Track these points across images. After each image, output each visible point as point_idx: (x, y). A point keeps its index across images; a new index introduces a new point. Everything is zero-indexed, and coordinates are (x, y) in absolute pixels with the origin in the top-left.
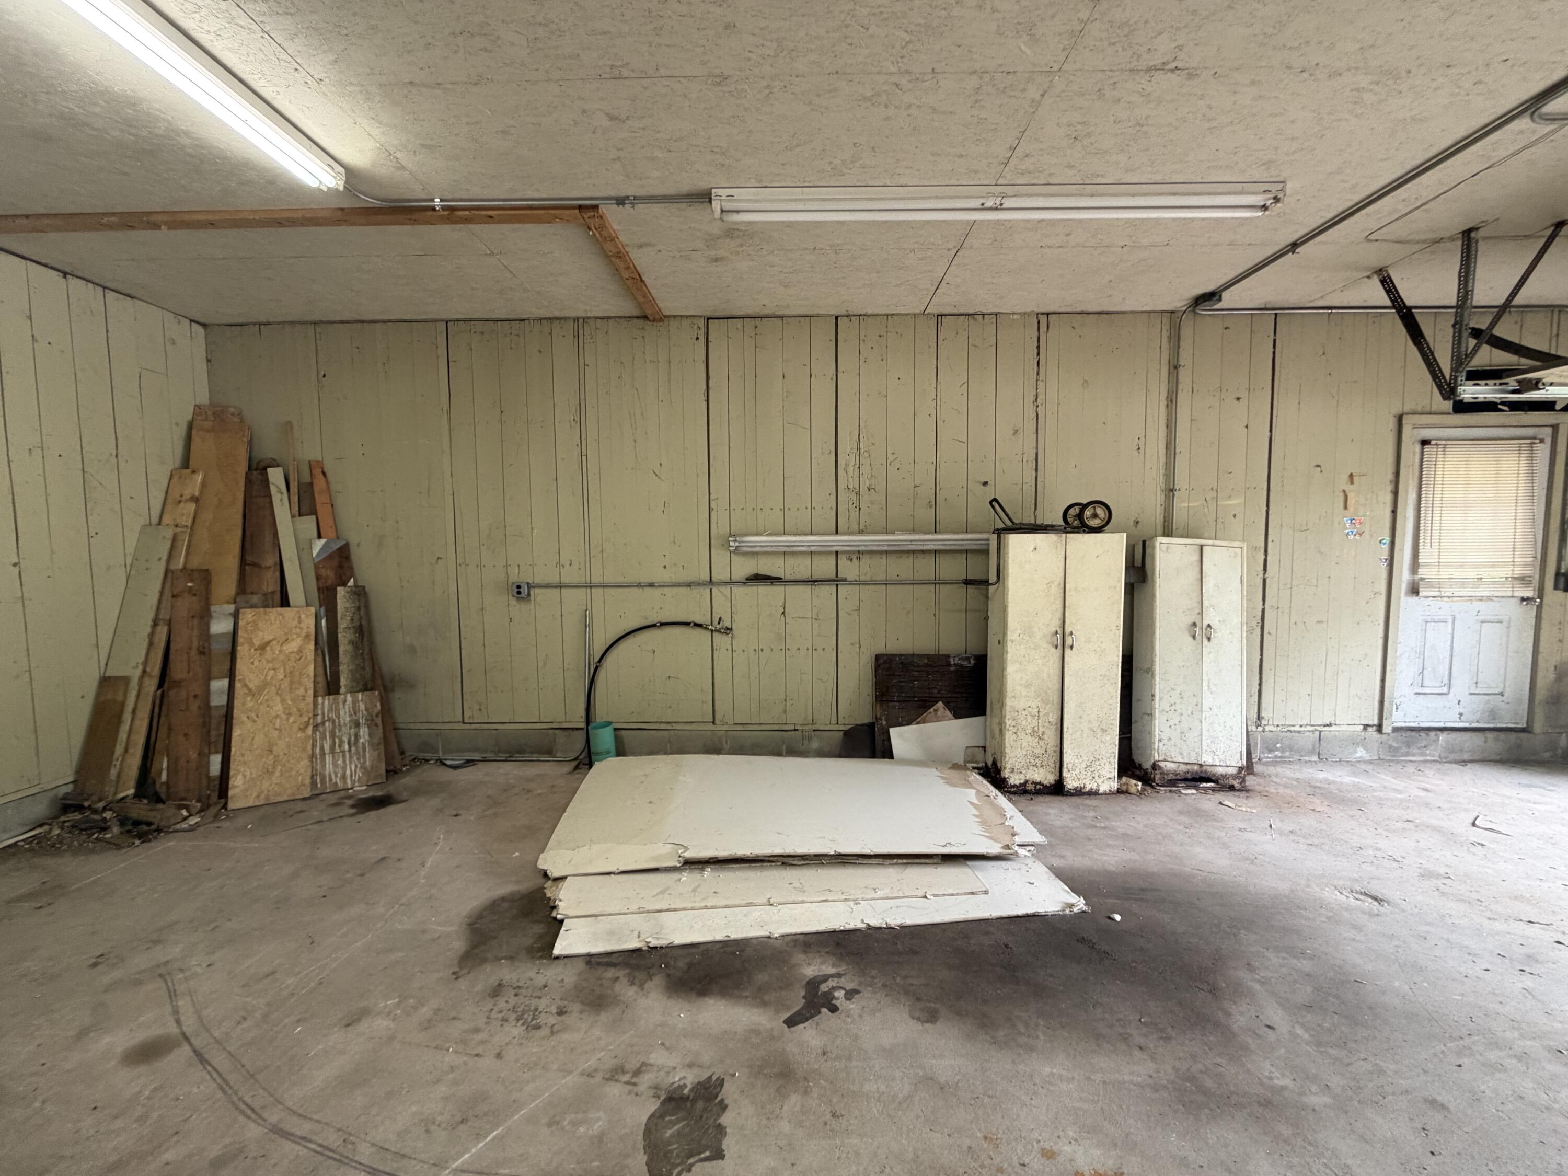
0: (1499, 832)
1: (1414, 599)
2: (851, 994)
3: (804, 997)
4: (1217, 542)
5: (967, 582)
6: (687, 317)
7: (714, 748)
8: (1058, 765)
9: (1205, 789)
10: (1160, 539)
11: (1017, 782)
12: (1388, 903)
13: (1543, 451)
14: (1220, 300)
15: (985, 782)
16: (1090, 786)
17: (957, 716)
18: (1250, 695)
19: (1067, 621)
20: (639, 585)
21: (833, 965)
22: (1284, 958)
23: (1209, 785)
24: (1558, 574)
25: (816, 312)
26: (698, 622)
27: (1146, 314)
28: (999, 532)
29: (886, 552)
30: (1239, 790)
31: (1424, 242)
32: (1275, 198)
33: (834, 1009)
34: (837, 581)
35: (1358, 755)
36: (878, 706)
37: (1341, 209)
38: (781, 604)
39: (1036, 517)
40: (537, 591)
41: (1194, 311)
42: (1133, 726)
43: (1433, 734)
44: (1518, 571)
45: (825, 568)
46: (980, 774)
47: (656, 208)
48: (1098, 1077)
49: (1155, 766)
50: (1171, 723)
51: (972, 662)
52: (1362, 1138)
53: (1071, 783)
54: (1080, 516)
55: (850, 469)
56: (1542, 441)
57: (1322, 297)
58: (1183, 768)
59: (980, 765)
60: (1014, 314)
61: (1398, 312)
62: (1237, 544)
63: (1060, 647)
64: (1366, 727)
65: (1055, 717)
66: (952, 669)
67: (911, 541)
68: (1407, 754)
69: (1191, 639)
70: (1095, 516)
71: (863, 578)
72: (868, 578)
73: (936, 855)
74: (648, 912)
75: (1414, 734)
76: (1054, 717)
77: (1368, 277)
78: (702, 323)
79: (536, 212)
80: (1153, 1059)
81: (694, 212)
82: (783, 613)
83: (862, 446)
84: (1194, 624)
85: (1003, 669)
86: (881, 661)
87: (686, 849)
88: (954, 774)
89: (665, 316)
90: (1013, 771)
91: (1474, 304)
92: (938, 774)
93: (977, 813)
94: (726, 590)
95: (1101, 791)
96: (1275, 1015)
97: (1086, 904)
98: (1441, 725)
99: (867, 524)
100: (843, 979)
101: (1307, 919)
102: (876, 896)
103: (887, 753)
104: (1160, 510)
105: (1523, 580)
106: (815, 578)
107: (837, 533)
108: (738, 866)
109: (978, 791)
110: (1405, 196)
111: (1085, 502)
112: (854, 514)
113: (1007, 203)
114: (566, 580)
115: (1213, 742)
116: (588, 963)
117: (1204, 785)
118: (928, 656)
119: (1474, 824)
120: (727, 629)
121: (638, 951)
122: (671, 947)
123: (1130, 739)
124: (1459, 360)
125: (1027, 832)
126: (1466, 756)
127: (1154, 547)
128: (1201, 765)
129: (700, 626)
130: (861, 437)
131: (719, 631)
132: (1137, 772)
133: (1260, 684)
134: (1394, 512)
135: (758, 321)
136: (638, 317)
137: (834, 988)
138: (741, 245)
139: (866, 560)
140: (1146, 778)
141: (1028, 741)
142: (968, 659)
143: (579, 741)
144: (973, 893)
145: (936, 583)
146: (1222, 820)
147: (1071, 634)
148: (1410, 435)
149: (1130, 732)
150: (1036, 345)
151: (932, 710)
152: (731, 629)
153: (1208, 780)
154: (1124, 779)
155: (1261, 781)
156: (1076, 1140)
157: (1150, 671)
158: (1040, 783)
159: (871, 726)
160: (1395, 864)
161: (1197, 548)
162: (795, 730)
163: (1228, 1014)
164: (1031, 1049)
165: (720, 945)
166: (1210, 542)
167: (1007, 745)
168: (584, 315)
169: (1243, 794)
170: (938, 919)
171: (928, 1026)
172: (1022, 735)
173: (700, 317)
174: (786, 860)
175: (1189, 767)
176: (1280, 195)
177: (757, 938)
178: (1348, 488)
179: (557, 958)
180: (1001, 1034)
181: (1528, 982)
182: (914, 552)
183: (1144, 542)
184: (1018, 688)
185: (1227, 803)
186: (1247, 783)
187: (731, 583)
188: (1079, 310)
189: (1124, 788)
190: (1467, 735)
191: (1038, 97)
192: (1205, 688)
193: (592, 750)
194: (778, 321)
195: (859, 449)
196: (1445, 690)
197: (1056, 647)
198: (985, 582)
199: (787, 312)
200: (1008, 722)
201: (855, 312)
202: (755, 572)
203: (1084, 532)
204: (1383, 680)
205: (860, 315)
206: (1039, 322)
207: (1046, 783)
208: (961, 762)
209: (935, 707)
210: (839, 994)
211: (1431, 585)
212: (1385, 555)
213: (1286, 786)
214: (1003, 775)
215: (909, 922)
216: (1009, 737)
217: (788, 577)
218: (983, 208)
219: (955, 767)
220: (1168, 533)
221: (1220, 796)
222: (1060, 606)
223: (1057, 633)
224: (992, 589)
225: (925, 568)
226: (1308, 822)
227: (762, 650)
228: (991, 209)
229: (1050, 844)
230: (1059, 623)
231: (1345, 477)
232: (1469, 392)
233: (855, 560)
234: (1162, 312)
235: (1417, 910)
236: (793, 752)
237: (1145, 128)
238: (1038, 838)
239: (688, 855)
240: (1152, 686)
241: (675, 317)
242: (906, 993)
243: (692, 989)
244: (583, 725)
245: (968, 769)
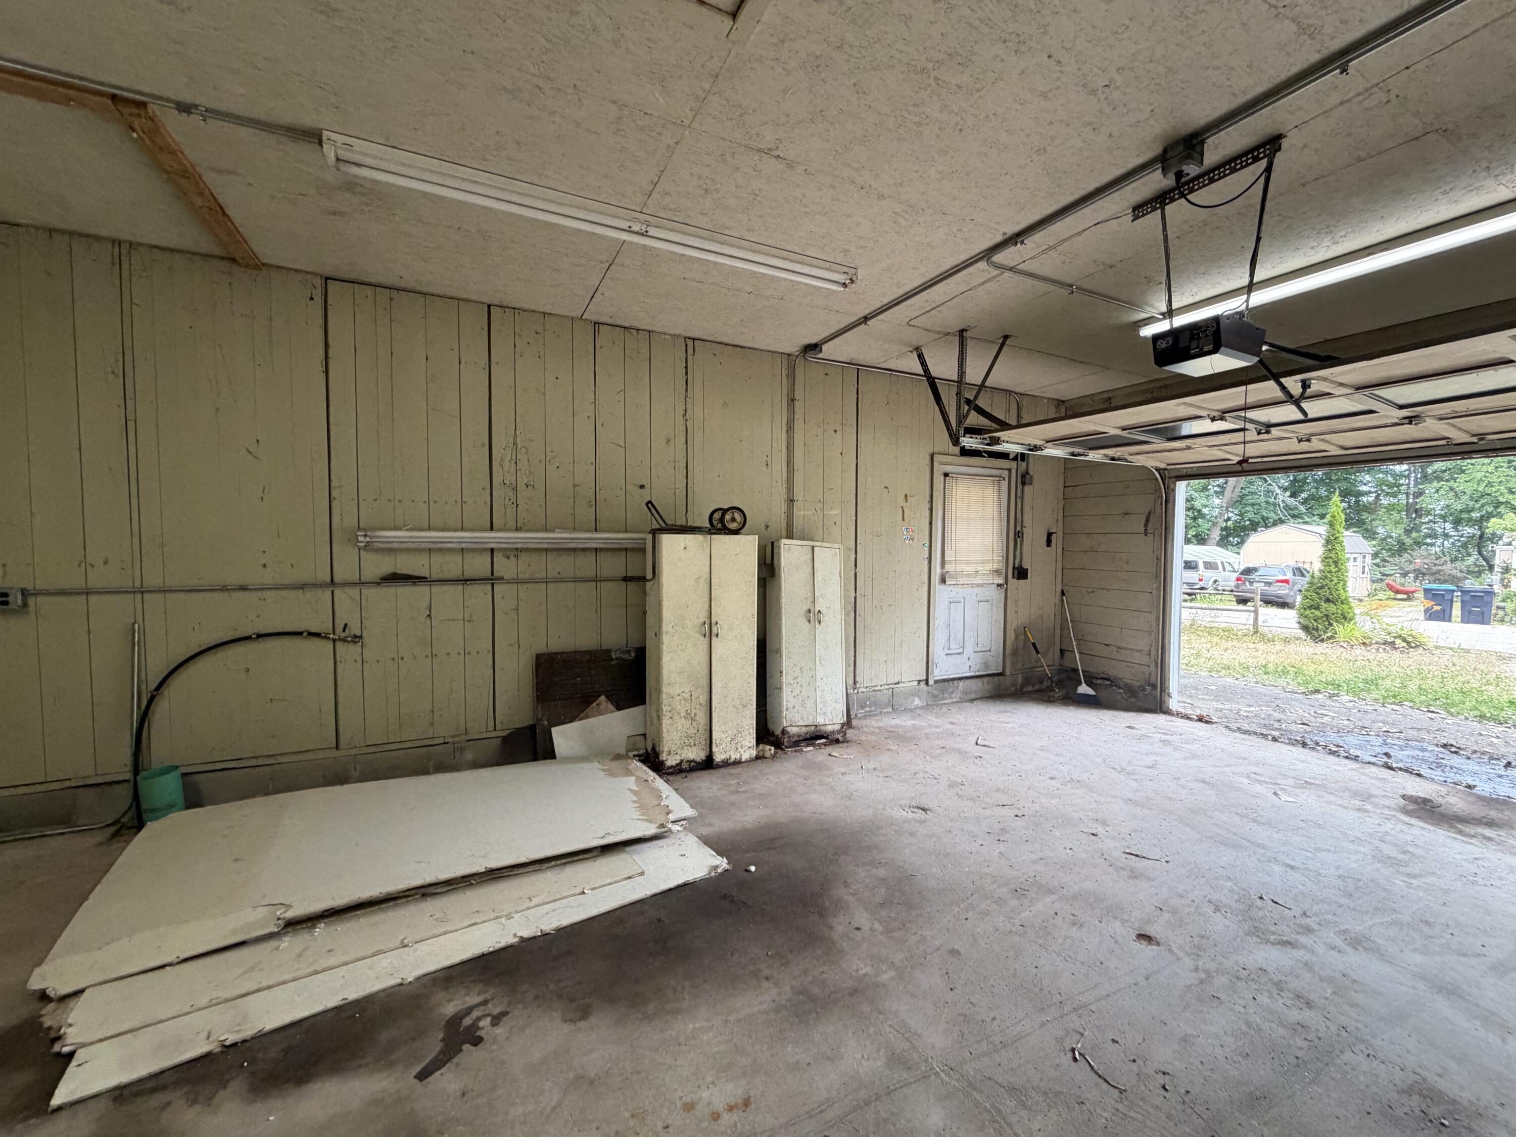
0: (989, 747)
1: (943, 587)
2: (496, 1020)
3: (442, 1040)
4: (824, 544)
5: (626, 579)
6: (297, 271)
7: (338, 778)
8: (708, 742)
9: (819, 745)
10: (784, 541)
11: (674, 763)
12: (930, 810)
13: (1004, 484)
14: (821, 351)
15: (645, 768)
16: (734, 756)
17: (619, 708)
18: (847, 665)
19: (713, 611)
20: (224, 589)
21: (479, 994)
22: (868, 870)
23: (823, 741)
24: (1014, 568)
25: (464, 296)
26: (313, 630)
27: (770, 354)
28: (655, 532)
29: (546, 550)
30: (843, 742)
31: (939, 333)
32: (851, 279)
33: (477, 1041)
34: (492, 579)
35: (915, 703)
36: (540, 706)
37: (892, 298)
38: (427, 604)
39: (687, 519)
40: (40, 599)
41: (804, 356)
42: (768, 699)
43: (956, 682)
44: (995, 566)
45: (479, 565)
46: (640, 761)
47: (244, 132)
48: (732, 1018)
49: (784, 732)
50: (795, 693)
51: (633, 654)
52: (913, 995)
53: (718, 757)
54: (722, 520)
55: (506, 463)
56: (1004, 479)
57: (885, 361)
58: (804, 730)
59: (641, 752)
60: (665, 334)
61: (928, 380)
62: (836, 546)
63: (708, 635)
64: (919, 681)
65: (705, 699)
66: (614, 663)
67: (571, 539)
68: (943, 699)
69: (807, 623)
70: (733, 520)
71: (521, 576)
72: (527, 576)
73: (595, 848)
74: (226, 1001)
75: (946, 684)
76: (703, 699)
77: (911, 352)
78: (318, 282)
79: (34, 83)
80: (776, 984)
81: (301, 151)
82: (429, 616)
83: (518, 440)
84: (809, 611)
85: (659, 658)
86: (543, 660)
87: (288, 907)
88: (616, 764)
89: (264, 265)
90: (669, 753)
91: (967, 381)
92: (600, 766)
93: (635, 799)
94: (354, 592)
95: (743, 760)
96: (862, 918)
97: (729, 863)
98: (960, 675)
99: (526, 521)
100: (490, 1005)
101: (884, 835)
102: (532, 904)
103: (549, 754)
104: (783, 516)
105: (997, 572)
106: (467, 576)
107: (492, 529)
108: (363, 911)
109: (638, 778)
110: (927, 298)
111: (726, 507)
112: (511, 511)
113: (652, 232)
114: (94, 582)
115: (824, 706)
116: (115, 1099)
117: (819, 741)
118: (589, 652)
119: (977, 744)
120: (356, 636)
121: (208, 1055)
122: (262, 1037)
123: (765, 710)
124: (961, 419)
125: (680, 807)
126: (973, 696)
127: (779, 547)
128: (816, 726)
129: (317, 635)
130: (518, 432)
131: (344, 640)
132: (772, 739)
133: (855, 656)
134: (931, 523)
135: (394, 294)
136: (223, 258)
137: (479, 1019)
138: (367, 204)
139: (524, 557)
140: (778, 744)
141: (682, 724)
142: (629, 652)
143: (122, 799)
144: (630, 878)
145: (596, 580)
146: (828, 769)
147: (717, 623)
148: (939, 469)
149: (765, 705)
150: (684, 365)
151: (594, 704)
152: (361, 637)
153: (821, 737)
154: (761, 746)
155: (856, 732)
156: (713, 1083)
157: (778, 651)
158: (693, 761)
159: (532, 728)
160: (935, 781)
161: (810, 549)
162: (445, 743)
163: (831, 928)
164: (676, 1012)
165: (333, 1013)
166: (818, 544)
167: (664, 730)
168: (131, 238)
169: (845, 745)
170: (594, 912)
171: (582, 1024)
172: (676, 717)
173: (316, 274)
174: (427, 891)
175: (808, 729)
176: (854, 279)
177: (384, 990)
178: (904, 505)
179: (60, 1108)
180: (651, 1006)
181: (1002, 847)
182: (574, 550)
183: (772, 543)
184: (674, 676)
185: (834, 754)
186: (848, 735)
187: (361, 583)
188: (718, 340)
189: (761, 754)
190: (974, 681)
191: (672, 144)
192: (818, 662)
193: (145, 806)
194: (421, 299)
195: (515, 443)
196: (961, 650)
197: (705, 636)
198: (643, 579)
199: (430, 289)
200: (665, 709)
201: (510, 305)
202: (393, 571)
203: (725, 533)
204: (928, 647)
205: (515, 308)
206: (686, 345)
207: (698, 759)
208: (623, 751)
209: (597, 702)
210: (485, 1023)
211: (952, 577)
212: (927, 555)
213: (872, 734)
214: (661, 758)
215: (565, 922)
216: (666, 721)
217: (434, 577)
218: (629, 231)
219: (618, 757)
220: (790, 536)
221: (829, 749)
222: (707, 600)
223: (705, 623)
224: (648, 584)
225: (586, 566)
226: (885, 758)
227: (402, 658)
228: (637, 233)
229: (701, 815)
230: (705, 614)
231: (903, 497)
232: (968, 442)
233: (513, 559)
234: (782, 353)
235: (946, 812)
236: (442, 768)
237: (758, 198)
238: (689, 812)
239: (290, 914)
240: (780, 663)
241: (279, 267)
242: (560, 997)
243: (288, 1080)
244: (129, 776)
245: (629, 758)
